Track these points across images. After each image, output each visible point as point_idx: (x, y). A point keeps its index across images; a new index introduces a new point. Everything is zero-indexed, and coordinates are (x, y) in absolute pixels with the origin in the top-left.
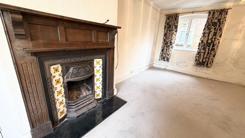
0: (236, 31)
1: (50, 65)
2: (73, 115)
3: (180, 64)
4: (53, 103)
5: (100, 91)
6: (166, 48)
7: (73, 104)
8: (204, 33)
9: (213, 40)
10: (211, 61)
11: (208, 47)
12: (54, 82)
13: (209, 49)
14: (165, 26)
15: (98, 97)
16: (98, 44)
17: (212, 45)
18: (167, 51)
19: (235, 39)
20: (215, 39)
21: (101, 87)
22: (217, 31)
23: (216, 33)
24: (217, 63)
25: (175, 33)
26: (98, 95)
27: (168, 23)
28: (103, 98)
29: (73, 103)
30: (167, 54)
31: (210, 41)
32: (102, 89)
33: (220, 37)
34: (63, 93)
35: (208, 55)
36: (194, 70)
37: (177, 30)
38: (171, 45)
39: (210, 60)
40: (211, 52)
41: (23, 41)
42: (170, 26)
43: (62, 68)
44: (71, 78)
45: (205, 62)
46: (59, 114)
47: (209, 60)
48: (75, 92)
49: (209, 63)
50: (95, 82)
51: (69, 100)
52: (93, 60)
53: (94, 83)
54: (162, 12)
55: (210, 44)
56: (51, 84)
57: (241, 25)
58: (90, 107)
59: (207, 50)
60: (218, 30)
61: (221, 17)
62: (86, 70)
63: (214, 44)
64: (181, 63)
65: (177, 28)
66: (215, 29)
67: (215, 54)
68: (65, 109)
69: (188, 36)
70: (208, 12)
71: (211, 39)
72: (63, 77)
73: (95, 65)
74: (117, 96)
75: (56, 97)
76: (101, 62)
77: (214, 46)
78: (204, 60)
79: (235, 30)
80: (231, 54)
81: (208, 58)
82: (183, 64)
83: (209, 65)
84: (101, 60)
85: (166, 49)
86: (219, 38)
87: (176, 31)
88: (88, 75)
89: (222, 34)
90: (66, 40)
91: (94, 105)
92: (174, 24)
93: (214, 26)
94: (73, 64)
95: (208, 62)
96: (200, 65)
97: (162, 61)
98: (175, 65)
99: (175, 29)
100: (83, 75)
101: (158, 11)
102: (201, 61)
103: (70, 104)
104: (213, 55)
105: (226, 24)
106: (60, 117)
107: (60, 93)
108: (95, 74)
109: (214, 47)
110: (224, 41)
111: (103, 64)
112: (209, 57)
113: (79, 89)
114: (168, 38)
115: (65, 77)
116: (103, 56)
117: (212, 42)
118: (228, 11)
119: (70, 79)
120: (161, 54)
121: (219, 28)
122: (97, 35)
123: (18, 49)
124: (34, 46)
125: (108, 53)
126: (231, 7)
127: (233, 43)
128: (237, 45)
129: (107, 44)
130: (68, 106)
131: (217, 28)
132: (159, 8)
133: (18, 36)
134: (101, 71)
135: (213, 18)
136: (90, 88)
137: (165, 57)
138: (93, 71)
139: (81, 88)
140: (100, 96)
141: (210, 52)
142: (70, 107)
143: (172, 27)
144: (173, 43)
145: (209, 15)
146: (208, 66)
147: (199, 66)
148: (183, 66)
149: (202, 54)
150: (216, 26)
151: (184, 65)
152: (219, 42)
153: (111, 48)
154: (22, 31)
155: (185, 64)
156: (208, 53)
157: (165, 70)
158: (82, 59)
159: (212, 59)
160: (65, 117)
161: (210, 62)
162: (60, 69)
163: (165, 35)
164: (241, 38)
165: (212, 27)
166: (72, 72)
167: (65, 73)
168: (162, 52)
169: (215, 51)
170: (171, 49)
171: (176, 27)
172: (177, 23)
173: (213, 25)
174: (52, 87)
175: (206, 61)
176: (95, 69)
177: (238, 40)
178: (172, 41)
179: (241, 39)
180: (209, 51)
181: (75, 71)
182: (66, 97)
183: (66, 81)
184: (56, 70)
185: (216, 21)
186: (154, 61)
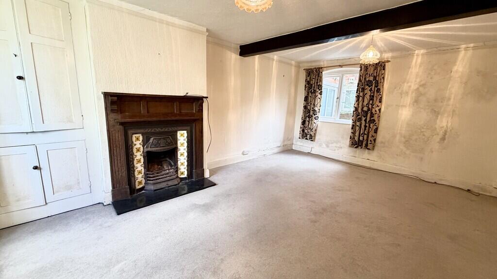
0: (401, 94)
1: (133, 134)
2: (151, 187)
3: (330, 145)
4: (132, 169)
5: (185, 168)
6: (307, 119)
7: (151, 176)
8: (358, 97)
9: (370, 106)
10: (372, 139)
11: (364, 117)
12: (135, 150)
13: (365, 120)
14: (305, 85)
15: (182, 176)
16: (180, 114)
17: (369, 115)
18: (310, 124)
19: (401, 104)
20: (372, 105)
21: (186, 164)
22: (374, 93)
23: (373, 96)
24: (382, 142)
25: (319, 96)
26: (182, 173)
27: (308, 81)
28: (189, 178)
29: (151, 174)
30: (310, 129)
31: (365, 109)
32: (187, 166)
33: (380, 102)
34: (142, 163)
35: (365, 129)
36: (352, 154)
37: (321, 92)
38: (315, 115)
39: (370, 138)
40: (369, 125)
41: (115, 114)
42: (312, 85)
43: (143, 138)
44: (151, 148)
45: (362, 142)
46: (137, 183)
47: (368, 137)
48: (156, 166)
49: (369, 142)
50: (179, 157)
51: (148, 170)
52: (177, 132)
53: (177, 158)
54: (301, 65)
55: (366, 113)
56: (132, 151)
57: (406, 84)
58: (170, 183)
59: (363, 122)
60: (376, 92)
61: (377, 73)
62: (167, 142)
63: (372, 113)
64: (332, 143)
65: (321, 89)
66: (371, 90)
67: (377, 129)
68: (144, 181)
69: (339, 100)
70: (359, 65)
71: (367, 105)
72: (143, 146)
73: (179, 138)
74: (210, 179)
75: (136, 165)
76: (186, 135)
77: (372, 115)
78: (361, 138)
79: (400, 91)
80: (399, 128)
81: (366, 134)
82: (334, 145)
83: (370, 146)
84: (185, 132)
85: (309, 121)
86: (379, 104)
87: (321, 94)
88: (169, 147)
89: (381, 97)
90: (148, 112)
91: (176, 182)
92: (317, 83)
93: (369, 87)
94: (154, 134)
95: (367, 140)
96: (356, 146)
97: (304, 140)
98: (324, 146)
99: (320, 90)
100: (163, 147)
101: (291, 65)
102: (356, 139)
103: (148, 176)
104: (373, 130)
105: (387, 82)
106: (138, 187)
107: (139, 161)
108: (179, 148)
109: (373, 117)
110: (387, 109)
111: (187, 137)
112: (368, 133)
113: (160, 164)
114: (309, 104)
115: (145, 147)
116: (189, 128)
117: (369, 109)
118: (385, 65)
119: (149, 149)
120: (301, 129)
121: (376, 89)
122: (180, 106)
123: (111, 120)
124: (122, 118)
125: (194, 125)
126: (389, 60)
127: (400, 111)
128: (405, 114)
129: (193, 115)
130: (146, 177)
131: (373, 90)
132: (292, 60)
133: (113, 111)
134: (186, 144)
135: (367, 74)
136: (173, 164)
137: (307, 133)
138: (176, 143)
139: (163, 163)
140: (185, 175)
141: (367, 125)
142: (148, 179)
143: (314, 88)
144: (318, 111)
145: (361, 70)
146: (368, 147)
147: (355, 148)
148: (336, 149)
149: (357, 128)
150: (372, 86)
151: (336, 147)
152: (380, 110)
153: (198, 119)
154: (115, 107)
155: (338, 146)
156: (365, 126)
157: (309, 154)
158: (163, 130)
159: (373, 136)
160: (143, 188)
161: (371, 141)
162: (141, 138)
163: (306, 99)
164: (409, 103)
165: (367, 87)
166: (152, 142)
167: (145, 143)
168: (302, 126)
169: (376, 124)
170: (315, 121)
171: (320, 87)
172: (321, 81)
173: (367, 85)
174: (133, 154)
175: (364, 139)
176: (179, 142)
177: (405, 106)
178: (316, 109)
179: (409, 105)
180: (366, 123)
181: (155, 142)
182: (145, 168)
183: (146, 150)
184: (138, 139)
185: (371, 78)
186: (294, 141)
